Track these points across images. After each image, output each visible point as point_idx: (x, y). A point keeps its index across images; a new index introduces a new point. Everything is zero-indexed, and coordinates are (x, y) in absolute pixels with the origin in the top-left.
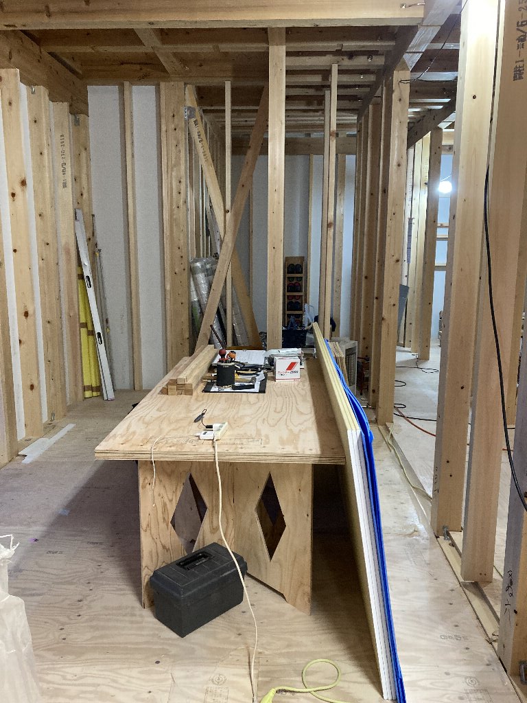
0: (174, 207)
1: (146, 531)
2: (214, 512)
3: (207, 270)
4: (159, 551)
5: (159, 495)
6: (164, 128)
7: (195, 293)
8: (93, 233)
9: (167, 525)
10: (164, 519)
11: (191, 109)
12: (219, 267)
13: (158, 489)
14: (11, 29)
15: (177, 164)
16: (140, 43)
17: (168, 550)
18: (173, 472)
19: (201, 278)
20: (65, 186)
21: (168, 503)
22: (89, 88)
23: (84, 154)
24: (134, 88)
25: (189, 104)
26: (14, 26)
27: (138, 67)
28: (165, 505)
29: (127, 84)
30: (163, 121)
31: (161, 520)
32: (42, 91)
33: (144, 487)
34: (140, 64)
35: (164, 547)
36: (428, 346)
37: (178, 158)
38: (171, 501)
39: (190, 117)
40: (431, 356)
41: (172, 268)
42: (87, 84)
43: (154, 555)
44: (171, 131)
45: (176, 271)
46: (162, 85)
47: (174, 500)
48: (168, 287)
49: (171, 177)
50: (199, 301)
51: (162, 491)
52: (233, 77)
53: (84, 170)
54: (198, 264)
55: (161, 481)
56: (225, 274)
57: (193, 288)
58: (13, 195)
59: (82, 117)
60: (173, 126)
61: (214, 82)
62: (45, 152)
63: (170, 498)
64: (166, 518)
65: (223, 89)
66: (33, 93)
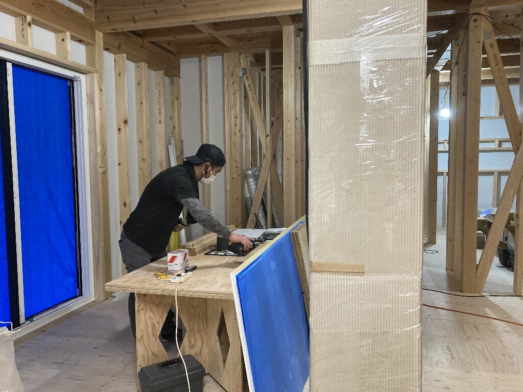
0: (233, 133)
1: (140, 341)
2: (192, 333)
3: (256, 176)
4: (150, 356)
5: (150, 317)
6: (226, 83)
7: (248, 191)
8: (182, 153)
9: (156, 339)
10: (153, 334)
11: (244, 70)
12: (261, 174)
13: (149, 314)
14: (115, 31)
15: (235, 105)
16: (201, 32)
17: (156, 356)
18: (160, 303)
19: (251, 180)
20: (160, 122)
21: (156, 324)
22: (181, 60)
23: (176, 102)
24: (209, 58)
25: (243, 66)
26: (116, 30)
27: (210, 45)
28: (154, 325)
29: (203, 56)
30: (225, 78)
31: (151, 335)
32: (144, 65)
33: (139, 311)
34: (211, 43)
35: (153, 354)
36: (434, 233)
37: (235, 102)
38: (158, 323)
39: (243, 75)
40: (438, 241)
41: (231, 175)
42: (179, 58)
43: (146, 358)
44: (230, 84)
45: (234, 177)
46: (225, 55)
47: (161, 323)
48: (228, 188)
49: (231, 115)
50: (250, 197)
51: (152, 316)
52: (271, 46)
53: (176, 112)
54: (250, 172)
55: (151, 309)
56: (265, 179)
57: (246, 188)
58: (119, 129)
59: (175, 78)
60: (232, 81)
61: (259, 51)
62: (144, 102)
63: (158, 320)
64: (155, 334)
65: (264, 55)
66: (138, 67)
